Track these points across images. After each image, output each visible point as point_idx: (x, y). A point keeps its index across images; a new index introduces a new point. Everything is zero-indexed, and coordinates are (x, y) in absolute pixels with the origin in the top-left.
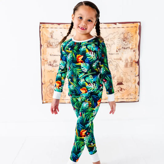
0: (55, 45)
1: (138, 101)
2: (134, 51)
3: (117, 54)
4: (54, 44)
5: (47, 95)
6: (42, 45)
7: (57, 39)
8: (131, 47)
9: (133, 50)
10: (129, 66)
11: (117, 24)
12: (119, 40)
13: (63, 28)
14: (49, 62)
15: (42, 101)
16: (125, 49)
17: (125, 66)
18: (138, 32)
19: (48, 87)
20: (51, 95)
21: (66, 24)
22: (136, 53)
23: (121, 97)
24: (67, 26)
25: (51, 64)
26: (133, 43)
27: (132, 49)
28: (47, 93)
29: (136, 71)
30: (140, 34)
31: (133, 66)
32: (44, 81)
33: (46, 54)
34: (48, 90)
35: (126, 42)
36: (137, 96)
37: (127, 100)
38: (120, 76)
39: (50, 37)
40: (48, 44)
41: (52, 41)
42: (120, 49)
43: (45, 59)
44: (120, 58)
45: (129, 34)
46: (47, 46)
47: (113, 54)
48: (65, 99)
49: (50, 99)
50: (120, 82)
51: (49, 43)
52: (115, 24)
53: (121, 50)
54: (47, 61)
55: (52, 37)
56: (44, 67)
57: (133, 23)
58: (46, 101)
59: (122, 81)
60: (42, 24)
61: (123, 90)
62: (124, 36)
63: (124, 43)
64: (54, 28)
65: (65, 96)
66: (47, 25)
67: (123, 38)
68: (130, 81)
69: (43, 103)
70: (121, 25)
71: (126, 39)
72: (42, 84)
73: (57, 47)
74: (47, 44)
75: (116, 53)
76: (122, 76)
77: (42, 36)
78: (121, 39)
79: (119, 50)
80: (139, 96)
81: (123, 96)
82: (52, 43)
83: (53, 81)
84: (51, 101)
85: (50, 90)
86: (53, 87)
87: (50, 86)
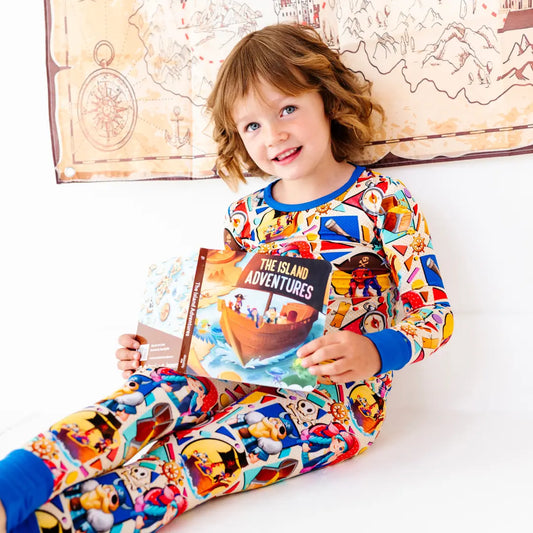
5: (86, 134)
15: (53, 169)
19: (90, 88)
20: (104, 131)
28: (81, 120)
32: (63, 51)
34: (89, 103)
48: (185, 151)
49: (101, 156)
58: (81, 168)
65: (189, 134)
69: (59, 182)
72: (51, 70)
83: (116, 53)
84: (107, 167)
85: (101, 102)
86: (113, 84)
87: (100, 78)
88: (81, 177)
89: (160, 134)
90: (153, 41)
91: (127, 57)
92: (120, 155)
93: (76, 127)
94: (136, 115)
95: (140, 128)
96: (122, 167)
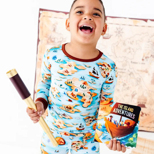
3: (142, 63)
4: (56, 40)
6: (40, 39)
7: (60, 34)
11: (149, 21)
12: (149, 44)
37: (148, 130)
38: (143, 95)
39: (52, 30)
40: (49, 39)
41: (54, 35)
42: (148, 57)
44: (146, 70)
46: (46, 42)
47: (137, 63)
50: (142, 103)
51: (50, 37)
52: (146, 20)
53: (149, 59)
55: (54, 30)
56: (40, 70)
59: (145, 103)
60: (44, 11)
61: (145, 114)
64: (59, 18)
66: (50, 13)
72: (35, 93)
74: (47, 38)
75: (142, 62)
76: (146, 95)
77: (42, 28)
78: (151, 43)
79: (146, 58)
81: (143, 123)
82: (54, 38)
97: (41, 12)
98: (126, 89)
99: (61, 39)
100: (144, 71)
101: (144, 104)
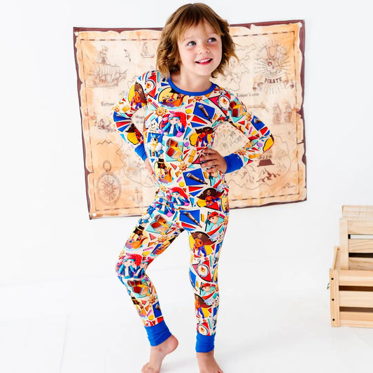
0: (113, 80)
1: (306, 199)
2: (293, 86)
3: (255, 95)
4: (109, 77)
5: (100, 199)
6: (82, 80)
7: (115, 66)
8: (284, 78)
9: (290, 84)
10: (282, 120)
11: (252, 26)
12: (259, 62)
13: (129, 40)
14: (98, 120)
15: (88, 214)
16: (271, 82)
17: (274, 120)
18: (298, 43)
19: (101, 180)
20: (108, 198)
21: (135, 31)
22: (296, 90)
23: (269, 194)
24: (139, 34)
25: (105, 125)
26: (288, 68)
27: (287, 81)
28: (98, 193)
29: (298, 132)
30: (302, 47)
31: (292, 120)
32: (91, 165)
33: (91, 103)
34: (101, 185)
35: (273, 68)
36: (302, 189)
37: (282, 200)
39: (100, 61)
40: (96, 78)
41: (105, 69)
42: (262, 83)
43: (90, 114)
44: (262, 104)
45: (279, 48)
46: (92, 83)
47: (246, 95)
48: (140, 205)
49: (107, 207)
50: (265, 158)
51: (99, 75)
52: (248, 26)
53: (263, 87)
54: (96, 118)
55: (104, 61)
56: (90, 133)
57: (287, 23)
58: (98, 213)
59: (270, 157)
60: (80, 32)
61: (273, 176)
62: (269, 54)
63: (270, 68)
64: (108, 40)
65: (142, 198)
66: (91, 34)
67: (267, 58)
68: (286, 155)
69: (91, 219)
70: (260, 29)
71: (274, 60)
72: (87, 173)
73: (117, 85)
74: (93, 77)
75: (253, 92)
77: (82, 60)
78: (261, 60)
79: (258, 85)
80: (306, 187)
81: (272, 190)
82: (105, 75)
83: (112, 165)
84: (109, 212)
85: (106, 186)
86: (111, 179)
87: (106, 176)
88: (99, 216)
89: (131, 198)
90: (126, 161)
91: (116, 167)
92: (115, 207)
93: (96, 196)
94: (120, 191)
95: (123, 196)
96: (116, 212)
97: (77, 34)
98: (237, 141)
99: (118, 75)
100: (260, 107)
101: (268, 158)
